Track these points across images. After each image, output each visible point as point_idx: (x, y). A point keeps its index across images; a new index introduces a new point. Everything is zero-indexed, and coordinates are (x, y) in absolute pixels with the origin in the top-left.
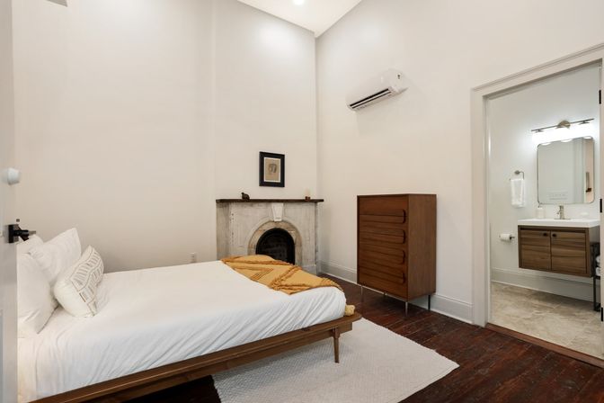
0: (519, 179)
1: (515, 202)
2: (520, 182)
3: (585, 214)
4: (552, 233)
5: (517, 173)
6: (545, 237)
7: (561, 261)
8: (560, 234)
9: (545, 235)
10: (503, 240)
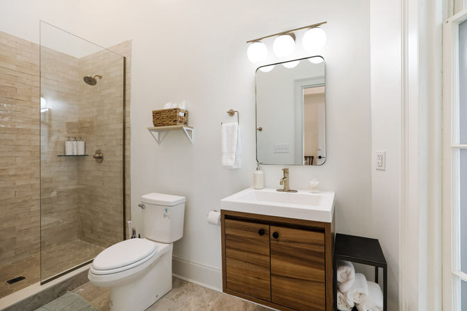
0: (232, 122)
1: (228, 161)
2: (233, 127)
3: (314, 183)
4: (273, 229)
5: (231, 113)
6: (262, 238)
7: (287, 286)
8: (285, 233)
9: (262, 232)
10: (210, 223)
